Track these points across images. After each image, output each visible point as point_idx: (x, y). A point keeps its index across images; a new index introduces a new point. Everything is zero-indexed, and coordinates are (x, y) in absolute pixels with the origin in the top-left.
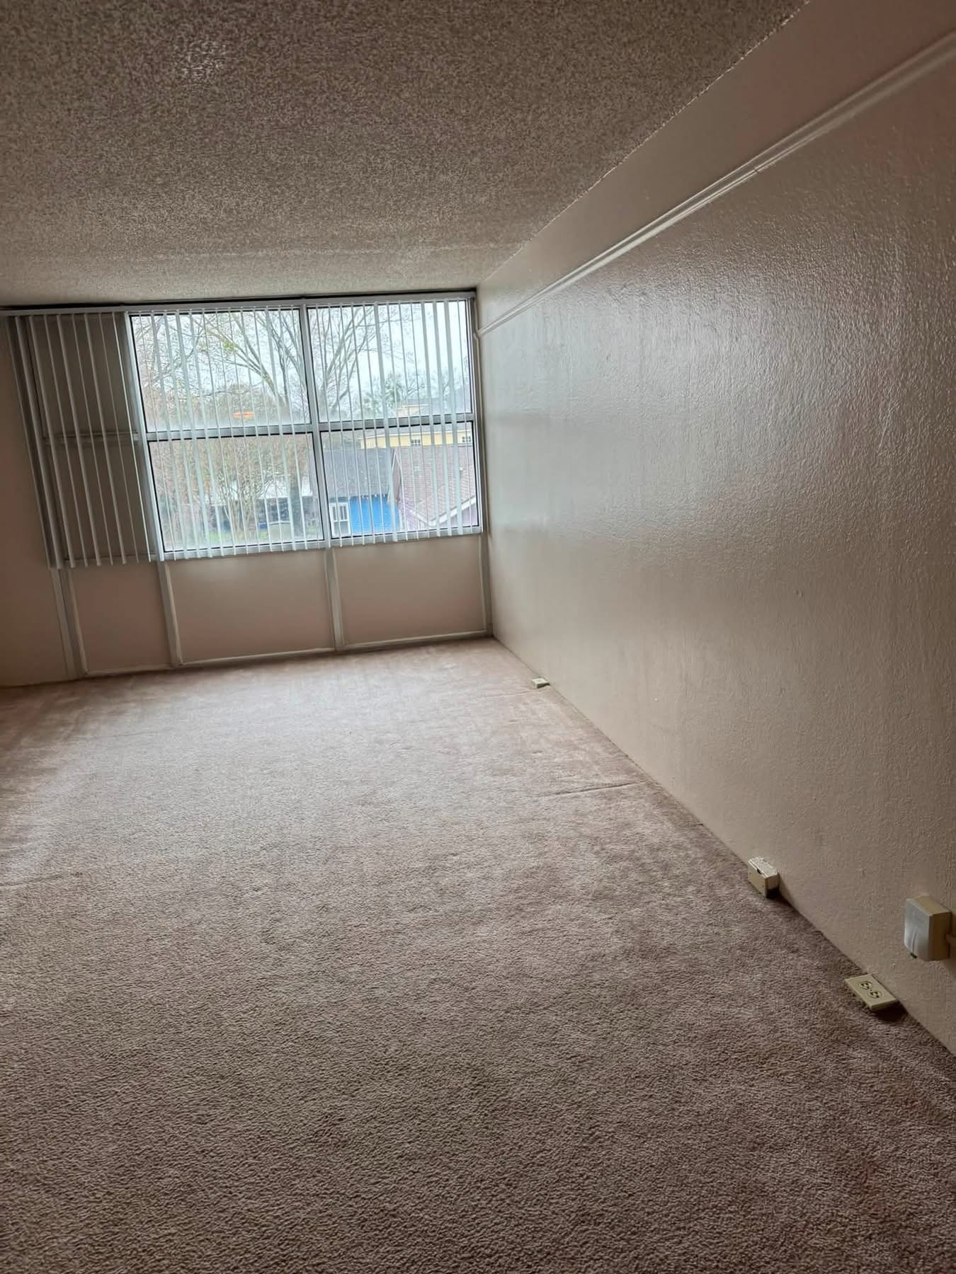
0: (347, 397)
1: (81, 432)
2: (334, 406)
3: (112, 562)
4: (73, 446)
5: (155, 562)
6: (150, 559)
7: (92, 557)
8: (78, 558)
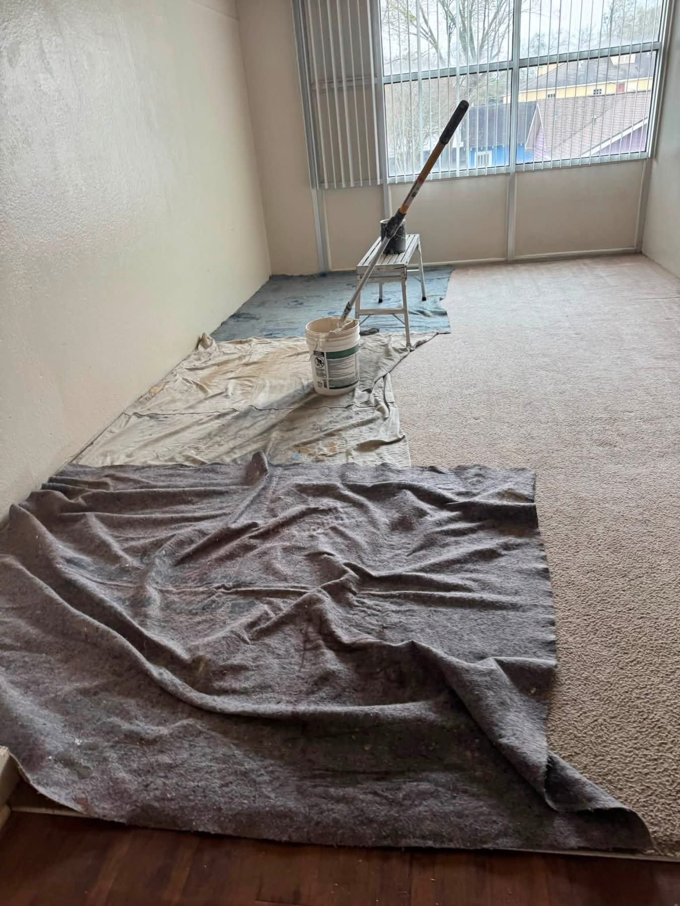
3: (352, 185)
4: (331, 90)
5: (382, 185)
6: (379, 183)
7: (339, 181)
8: (330, 182)
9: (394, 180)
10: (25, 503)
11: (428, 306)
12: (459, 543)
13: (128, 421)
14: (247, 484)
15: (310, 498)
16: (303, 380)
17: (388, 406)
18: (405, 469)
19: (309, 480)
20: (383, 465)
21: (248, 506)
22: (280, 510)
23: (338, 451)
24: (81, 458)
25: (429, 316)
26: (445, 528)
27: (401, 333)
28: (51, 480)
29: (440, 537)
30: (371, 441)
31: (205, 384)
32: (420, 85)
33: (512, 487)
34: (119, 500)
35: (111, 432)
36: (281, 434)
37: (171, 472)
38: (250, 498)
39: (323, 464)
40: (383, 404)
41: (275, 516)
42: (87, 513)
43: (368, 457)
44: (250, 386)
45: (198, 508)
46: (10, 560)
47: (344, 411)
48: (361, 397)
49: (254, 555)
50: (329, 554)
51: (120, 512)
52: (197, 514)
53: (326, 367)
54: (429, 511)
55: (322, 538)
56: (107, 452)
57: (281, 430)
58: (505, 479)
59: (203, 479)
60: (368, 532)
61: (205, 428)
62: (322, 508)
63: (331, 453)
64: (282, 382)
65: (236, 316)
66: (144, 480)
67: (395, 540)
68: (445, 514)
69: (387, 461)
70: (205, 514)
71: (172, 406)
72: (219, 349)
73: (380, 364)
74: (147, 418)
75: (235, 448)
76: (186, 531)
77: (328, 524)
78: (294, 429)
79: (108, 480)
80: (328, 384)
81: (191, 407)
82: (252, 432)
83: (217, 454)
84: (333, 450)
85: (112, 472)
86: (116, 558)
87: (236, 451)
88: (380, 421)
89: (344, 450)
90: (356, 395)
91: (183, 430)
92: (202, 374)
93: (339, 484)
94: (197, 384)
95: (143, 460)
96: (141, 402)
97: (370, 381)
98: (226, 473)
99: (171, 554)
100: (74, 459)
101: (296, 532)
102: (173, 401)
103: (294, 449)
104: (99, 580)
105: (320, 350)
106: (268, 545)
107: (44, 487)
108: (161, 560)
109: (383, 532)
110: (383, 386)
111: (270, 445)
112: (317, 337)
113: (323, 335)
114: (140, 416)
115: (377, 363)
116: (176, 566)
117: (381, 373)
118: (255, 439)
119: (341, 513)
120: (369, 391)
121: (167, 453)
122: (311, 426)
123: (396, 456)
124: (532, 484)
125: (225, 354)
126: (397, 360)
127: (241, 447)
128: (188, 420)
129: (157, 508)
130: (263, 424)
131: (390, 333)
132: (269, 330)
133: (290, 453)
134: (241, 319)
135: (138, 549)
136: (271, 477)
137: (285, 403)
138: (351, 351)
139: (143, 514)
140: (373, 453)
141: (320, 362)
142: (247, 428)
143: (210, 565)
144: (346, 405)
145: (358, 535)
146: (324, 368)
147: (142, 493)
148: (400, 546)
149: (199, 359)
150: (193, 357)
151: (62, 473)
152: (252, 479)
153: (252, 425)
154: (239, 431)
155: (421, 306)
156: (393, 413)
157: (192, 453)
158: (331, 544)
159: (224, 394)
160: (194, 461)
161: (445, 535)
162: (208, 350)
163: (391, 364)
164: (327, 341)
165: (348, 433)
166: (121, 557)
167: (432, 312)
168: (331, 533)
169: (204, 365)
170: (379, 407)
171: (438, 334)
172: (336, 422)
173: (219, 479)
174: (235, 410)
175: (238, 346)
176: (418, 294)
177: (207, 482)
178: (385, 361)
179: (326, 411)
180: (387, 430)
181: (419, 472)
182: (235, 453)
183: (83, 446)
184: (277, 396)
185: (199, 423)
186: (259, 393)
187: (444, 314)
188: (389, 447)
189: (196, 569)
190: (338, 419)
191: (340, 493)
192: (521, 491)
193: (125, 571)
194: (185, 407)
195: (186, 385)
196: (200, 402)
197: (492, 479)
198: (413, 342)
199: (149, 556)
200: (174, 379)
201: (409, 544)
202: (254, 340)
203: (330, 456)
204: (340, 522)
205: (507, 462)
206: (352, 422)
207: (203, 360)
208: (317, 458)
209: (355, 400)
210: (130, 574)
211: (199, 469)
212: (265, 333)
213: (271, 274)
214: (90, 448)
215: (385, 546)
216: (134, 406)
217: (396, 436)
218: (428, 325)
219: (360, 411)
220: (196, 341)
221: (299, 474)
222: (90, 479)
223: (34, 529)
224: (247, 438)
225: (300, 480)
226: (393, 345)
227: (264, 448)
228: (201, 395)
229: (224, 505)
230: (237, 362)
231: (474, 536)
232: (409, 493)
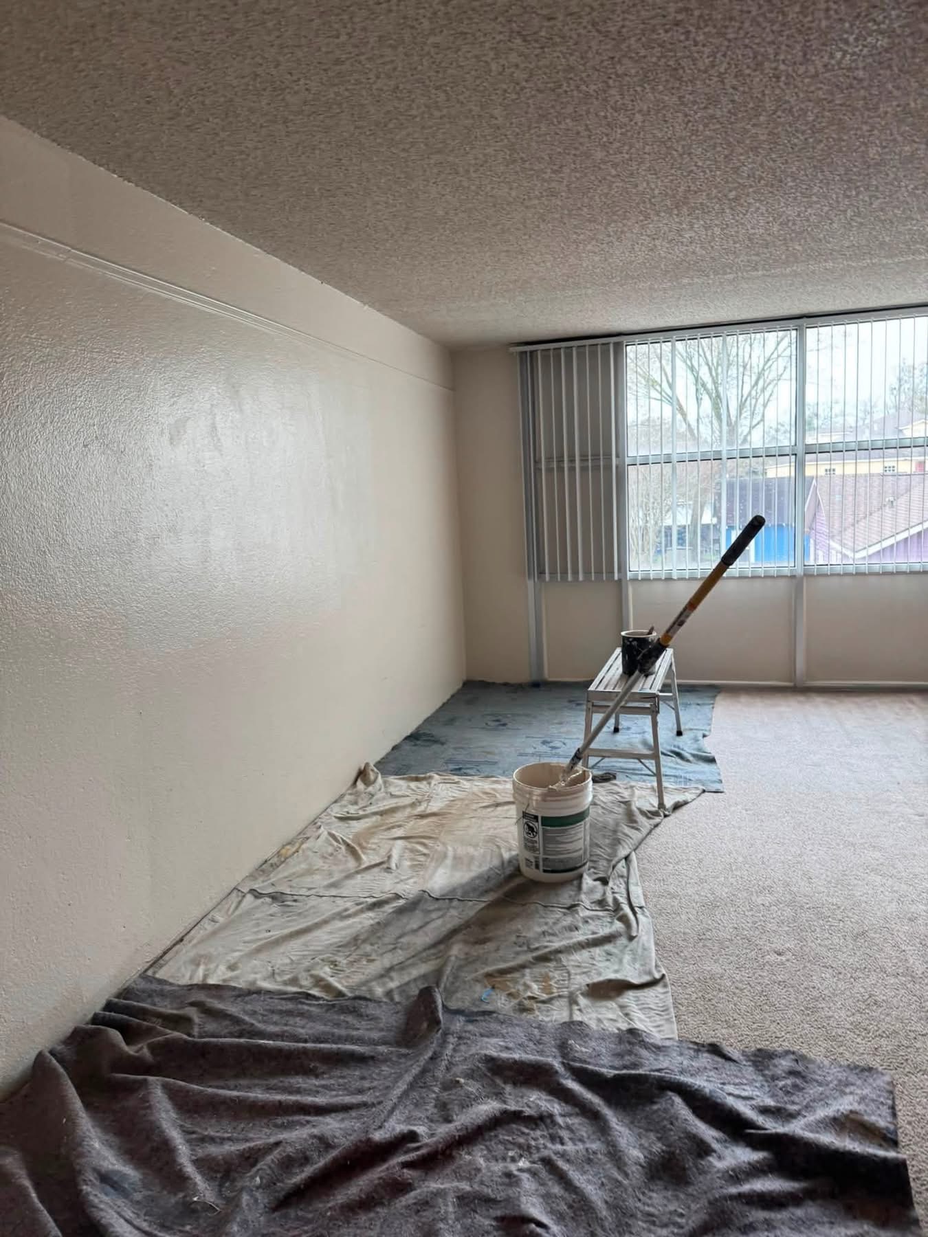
0: (761, 426)
1: (581, 455)
2: (746, 436)
3: (581, 578)
4: (561, 469)
5: (620, 580)
6: (616, 577)
7: (564, 572)
8: (553, 573)
9: (637, 575)
10: (60, 1048)
11: (686, 745)
12: (774, 1228)
13: (240, 903)
14: (407, 1047)
15: (508, 1088)
16: (503, 851)
17: (635, 913)
18: (668, 1043)
19: (507, 1048)
20: (632, 1031)
21: (405, 1094)
22: (456, 1108)
23: (555, 992)
24: (161, 966)
25: (688, 761)
26: (746, 1188)
27: (649, 785)
28: (109, 1006)
29: (738, 1207)
30: (610, 981)
31: (360, 845)
32: (674, 469)
33: (856, 1107)
34: (203, 1055)
35: (213, 921)
36: (466, 949)
37: (290, 1006)
38: (408, 1078)
39: (530, 1017)
40: (627, 909)
41: (448, 1120)
42: (150, 1078)
43: (603, 1010)
44: (425, 855)
45: (324, 1086)
46: (13, 1163)
47: (565, 914)
48: (592, 891)
49: (407, 1207)
50: (540, 1224)
51: (200, 1080)
52: (320, 1100)
53: (539, 838)
54: (715, 1146)
55: (528, 1183)
56: (201, 956)
57: (466, 942)
58: (842, 1087)
59: (338, 1025)
60: (610, 1178)
61: (349, 927)
62: (528, 1112)
63: (545, 997)
64: (471, 850)
65: (414, 737)
66: (247, 1018)
67: (655, 1201)
68: (743, 1155)
69: (638, 1025)
70: (334, 1100)
71: (308, 881)
72: (386, 787)
73: (620, 835)
74: (268, 900)
75: (391, 969)
76: (297, 1135)
77: (538, 1149)
78: (483, 941)
79: (193, 1013)
80: (541, 863)
81: (334, 885)
82: (422, 940)
83: (363, 978)
84: (546, 989)
85: (201, 996)
86: (178, 1180)
87: (393, 974)
88: (623, 941)
89: (565, 992)
90: (585, 886)
91: (317, 926)
92: (357, 826)
93: (557, 1064)
94: (348, 845)
95: (252, 977)
96: (263, 871)
97: (605, 863)
98: (374, 1019)
99: (268, 1185)
100: (151, 966)
101: (481, 1161)
102: (310, 872)
103: (486, 982)
104: (145, 1225)
105: (533, 812)
106: (434, 1185)
107: (96, 1020)
108: (252, 1196)
109: (634, 1181)
110: (625, 874)
111: (448, 970)
112: (531, 793)
113: (538, 791)
114: (257, 894)
115: (615, 832)
116: (274, 1210)
117: (622, 852)
118: (424, 954)
119: (561, 1127)
120: (604, 881)
121: (287, 968)
122: (514, 938)
123: (652, 1013)
124: (890, 1102)
125: (392, 796)
126: (645, 831)
127: (401, 967)
128: (327, 908)
129: (259, 1078)
130: (439, 925)
131: (633, 783)
132: (458, 763)
133: (478, 988)
134: (418, 742)
135: (218, 1164)
136: (446, 1034)
137: (474, 890)
138: (580, 817)
139: (235, 1088)
140: (612, 1004)
141: (531, 829)
142: (414, 931)
143: (331, 1219)
144: (569, 902)
145: (589, 1181)
146: (536, 839)
147: (239, 1046)
148: (665, 1219)
149: (356, 803)
150: (348, 797)
151: (126, 993)
152: (415, 1036)
153: (421, 927)
154: (400, 937)
155: (676, 743)
156: (644, 926)
157: (325, 972)
158: (543, 1196)
159: (384, 865)
160: (328, 988)
161: (747, 1203)
162: (370, 789)
163: (636, 835)
164: (544, 800)
165: (572, 957)
166: (188, 1178)
167: (694, 755)
168: (544, 1174)
169: (361, 813)
170: (621, 913)
171: (704, 791)
172: (554, 935)
173: (362, 1029)
174: (398, 897)
175: (413, 785)
176: (670, 725)
177: (343, 1032)
178: (627, 830)
179: (537, 912)
180: (634, 960)
181: (692, 1052)
182: (392, 979)
183: (168, 943)
184: (462, 876)
185: (342, 916)
186: (436, 868)
187: (712, 760)
188: (639, 993)
189: (308, 1222)
190: (557, 928)
191: (559, 1084)
192: (873, 1119)
193: (190, 1210)
194: (326, 883)
195: (332, 845)
196: (349, 876)
197: (820, 1084)
198: (669, 802)
199: (234, 1180)
200: (317, 834)
201: (681, 1215)
202: (436, 777)
203: (543, 1002)
204: (559, 1147)
205: (841, 1050)
206: (579, 937)
207: (361, 803)
208: (520, 1004)
209: (583, 897)
210: (197, 1219)
211: (333, 1006)
212: (451, 767)
213: (465, 678)
214: (178, 947)
215: (639, 1215)
216: (252, 877)
217: (650, 973)
218: (688, 776)
219: (591, 918)
220: (354, 774)
221: (491, 1035)
222: (167, 1008)
223: (63, 1101)
224: (411, 952)
225: (493, 1047)
226: (638, 804)
227: (439, 973)
228: (352, 864)
229: (366, 1084)
230: (408, 811)
231: (799, 1212)
232: (678, 1100)
